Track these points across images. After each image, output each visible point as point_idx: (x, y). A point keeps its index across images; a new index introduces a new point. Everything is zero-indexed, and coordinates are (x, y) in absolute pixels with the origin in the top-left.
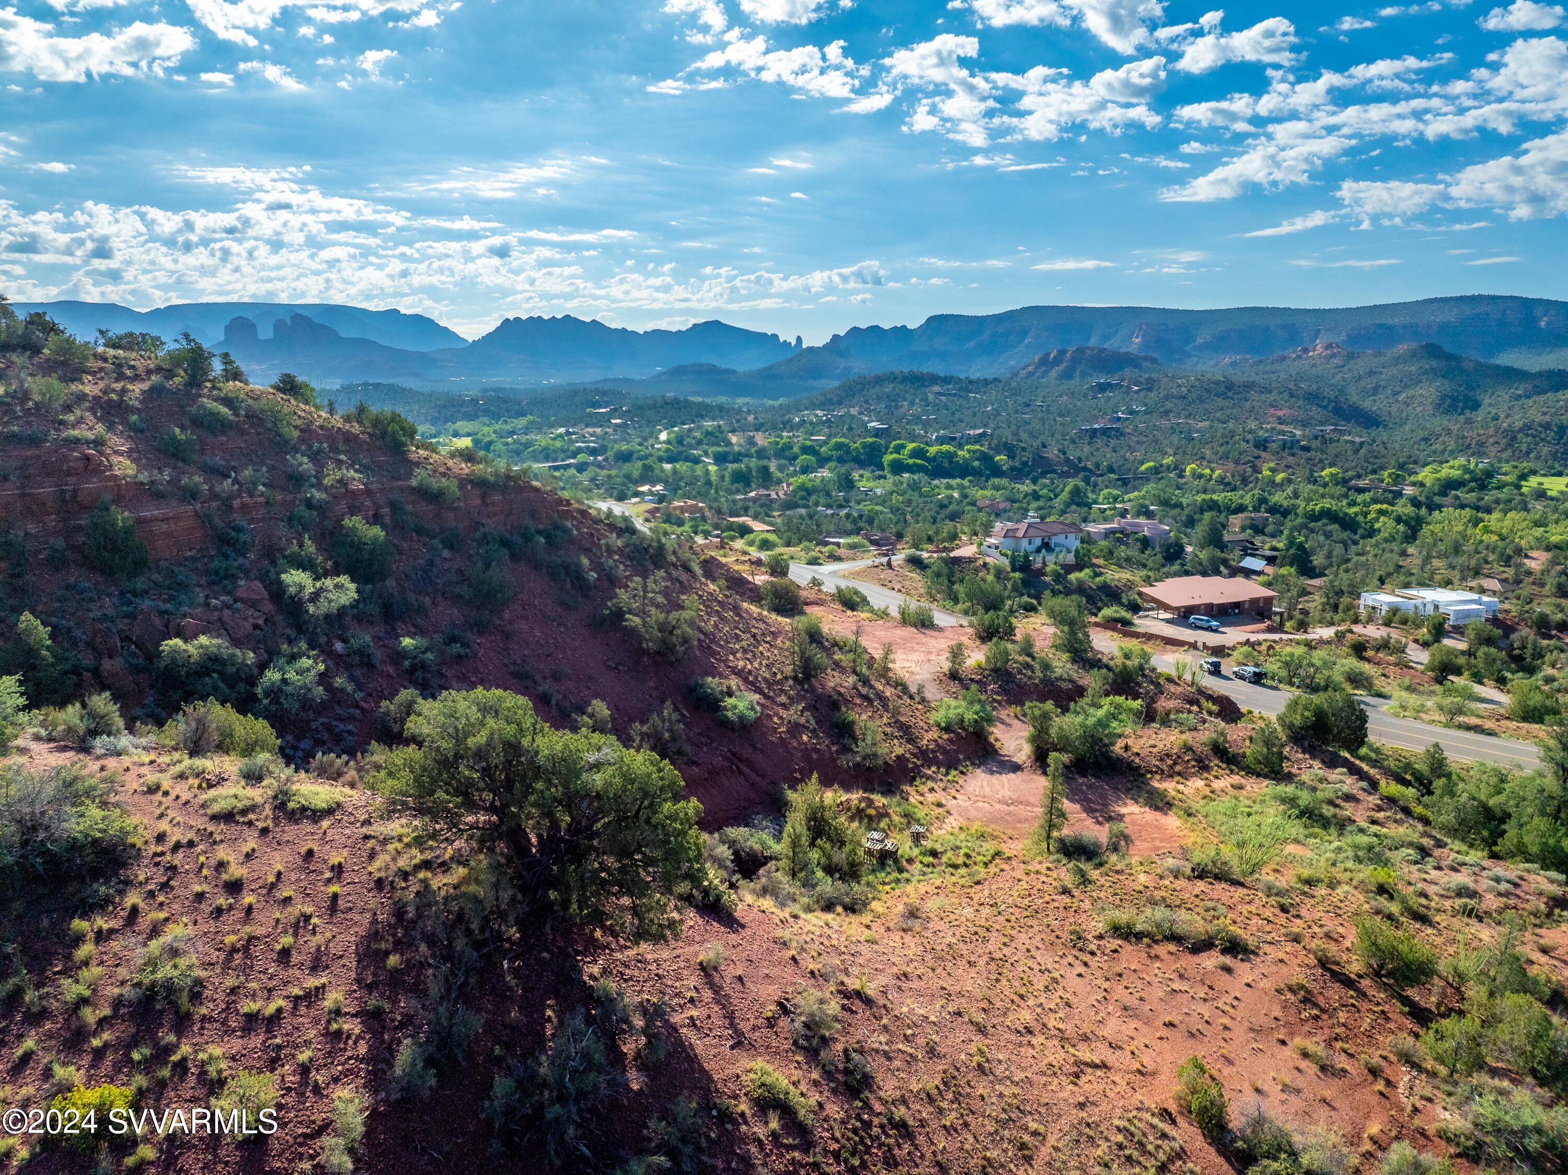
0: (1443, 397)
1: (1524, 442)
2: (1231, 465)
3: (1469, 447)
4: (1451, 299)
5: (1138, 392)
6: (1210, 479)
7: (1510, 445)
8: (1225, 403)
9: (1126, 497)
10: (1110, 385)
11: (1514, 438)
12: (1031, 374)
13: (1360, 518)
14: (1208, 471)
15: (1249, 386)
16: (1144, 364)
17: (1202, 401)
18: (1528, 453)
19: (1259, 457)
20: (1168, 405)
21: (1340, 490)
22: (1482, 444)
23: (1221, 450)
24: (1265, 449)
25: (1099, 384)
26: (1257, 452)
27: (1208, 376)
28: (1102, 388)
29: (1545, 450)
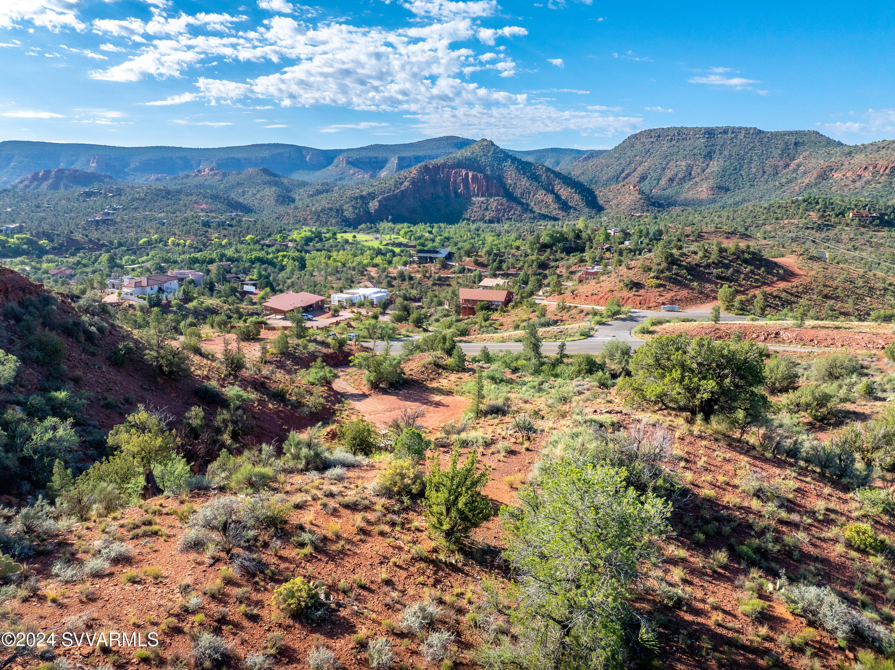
0: (279, 196)
1: (324, 218)
2: (193, 237)
3: (300, 221)
4: (264, 145)
5: (113, 197)
6: (185, 246)
7: (318, 219)
8: (169, 202)
9: (140, 260)
10: (93, 193)
11: (319, 216)
12: (27, 186)
13: (275, 260)
14: (182, 241)
15: (179, 192)
16: (106, 180)
17: (155, 201)
18: (326, 223)
19: (207, 232)
20: (136, 204)
21: (258, 247)
22: (305, 219)
23: (184, 228)
24: (209, 227)
25: (85, 192)
26: (205, 229)
27: (154, 186)
28: (89, 195)
29: (334, 221)
